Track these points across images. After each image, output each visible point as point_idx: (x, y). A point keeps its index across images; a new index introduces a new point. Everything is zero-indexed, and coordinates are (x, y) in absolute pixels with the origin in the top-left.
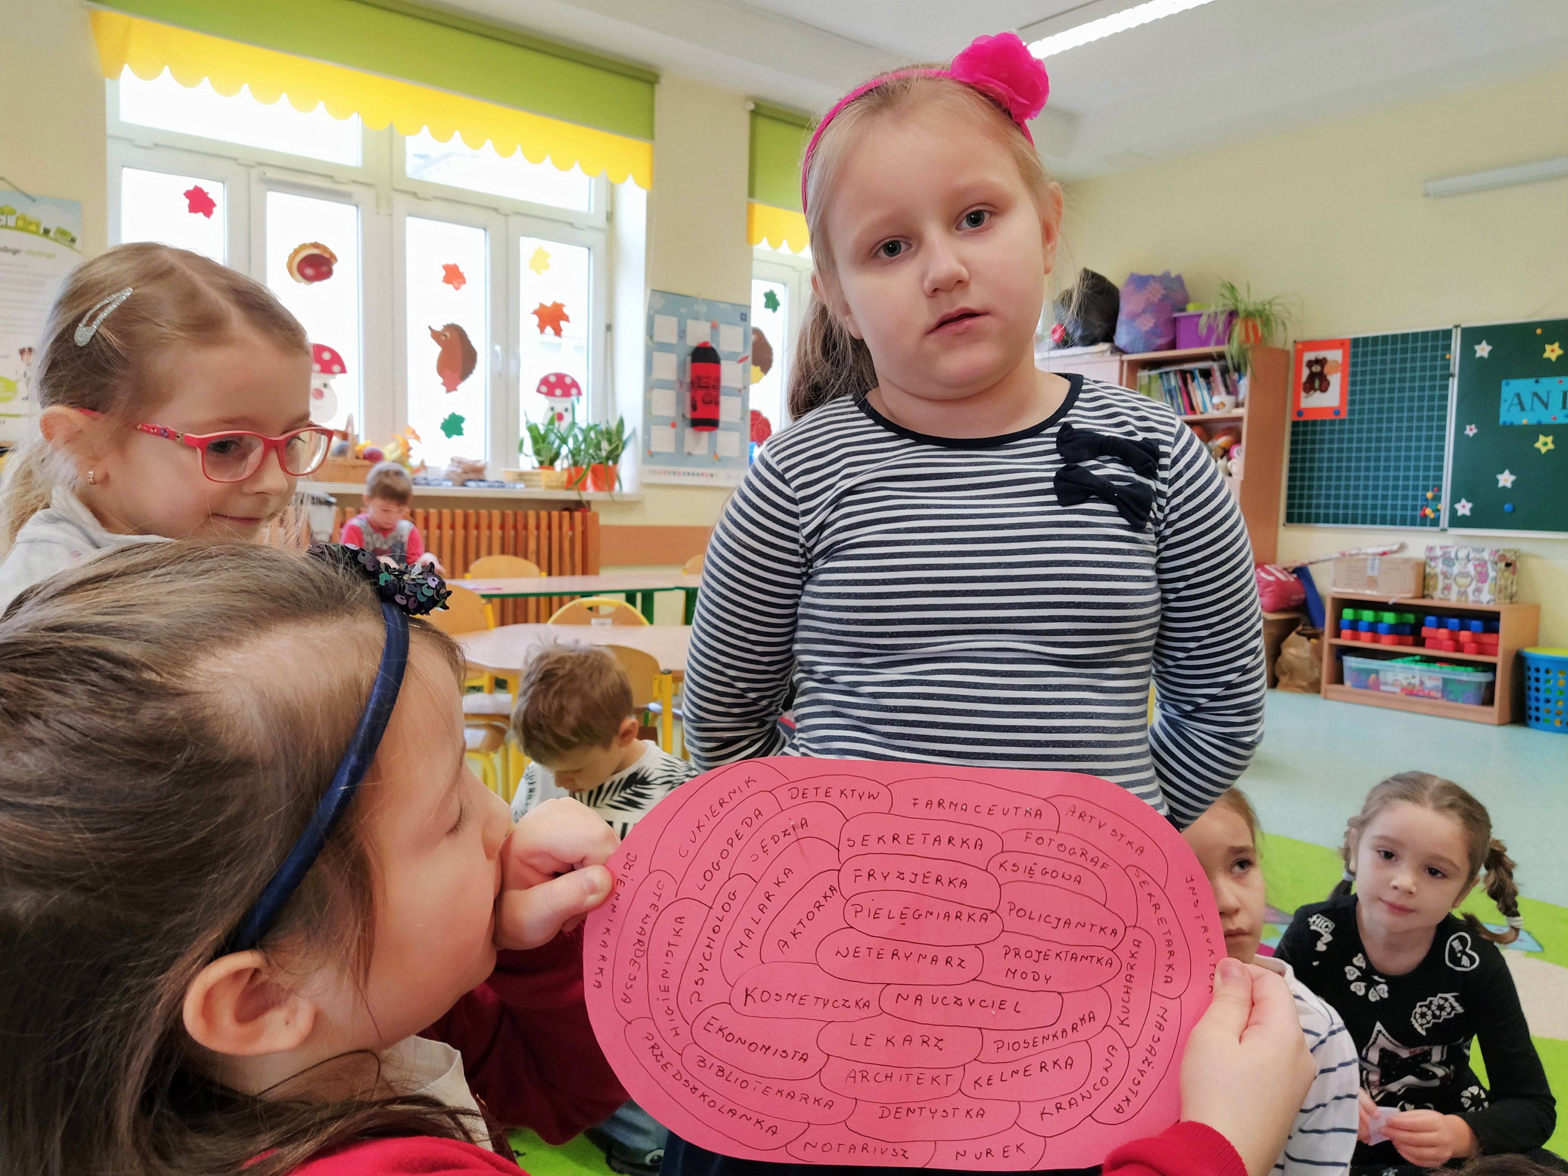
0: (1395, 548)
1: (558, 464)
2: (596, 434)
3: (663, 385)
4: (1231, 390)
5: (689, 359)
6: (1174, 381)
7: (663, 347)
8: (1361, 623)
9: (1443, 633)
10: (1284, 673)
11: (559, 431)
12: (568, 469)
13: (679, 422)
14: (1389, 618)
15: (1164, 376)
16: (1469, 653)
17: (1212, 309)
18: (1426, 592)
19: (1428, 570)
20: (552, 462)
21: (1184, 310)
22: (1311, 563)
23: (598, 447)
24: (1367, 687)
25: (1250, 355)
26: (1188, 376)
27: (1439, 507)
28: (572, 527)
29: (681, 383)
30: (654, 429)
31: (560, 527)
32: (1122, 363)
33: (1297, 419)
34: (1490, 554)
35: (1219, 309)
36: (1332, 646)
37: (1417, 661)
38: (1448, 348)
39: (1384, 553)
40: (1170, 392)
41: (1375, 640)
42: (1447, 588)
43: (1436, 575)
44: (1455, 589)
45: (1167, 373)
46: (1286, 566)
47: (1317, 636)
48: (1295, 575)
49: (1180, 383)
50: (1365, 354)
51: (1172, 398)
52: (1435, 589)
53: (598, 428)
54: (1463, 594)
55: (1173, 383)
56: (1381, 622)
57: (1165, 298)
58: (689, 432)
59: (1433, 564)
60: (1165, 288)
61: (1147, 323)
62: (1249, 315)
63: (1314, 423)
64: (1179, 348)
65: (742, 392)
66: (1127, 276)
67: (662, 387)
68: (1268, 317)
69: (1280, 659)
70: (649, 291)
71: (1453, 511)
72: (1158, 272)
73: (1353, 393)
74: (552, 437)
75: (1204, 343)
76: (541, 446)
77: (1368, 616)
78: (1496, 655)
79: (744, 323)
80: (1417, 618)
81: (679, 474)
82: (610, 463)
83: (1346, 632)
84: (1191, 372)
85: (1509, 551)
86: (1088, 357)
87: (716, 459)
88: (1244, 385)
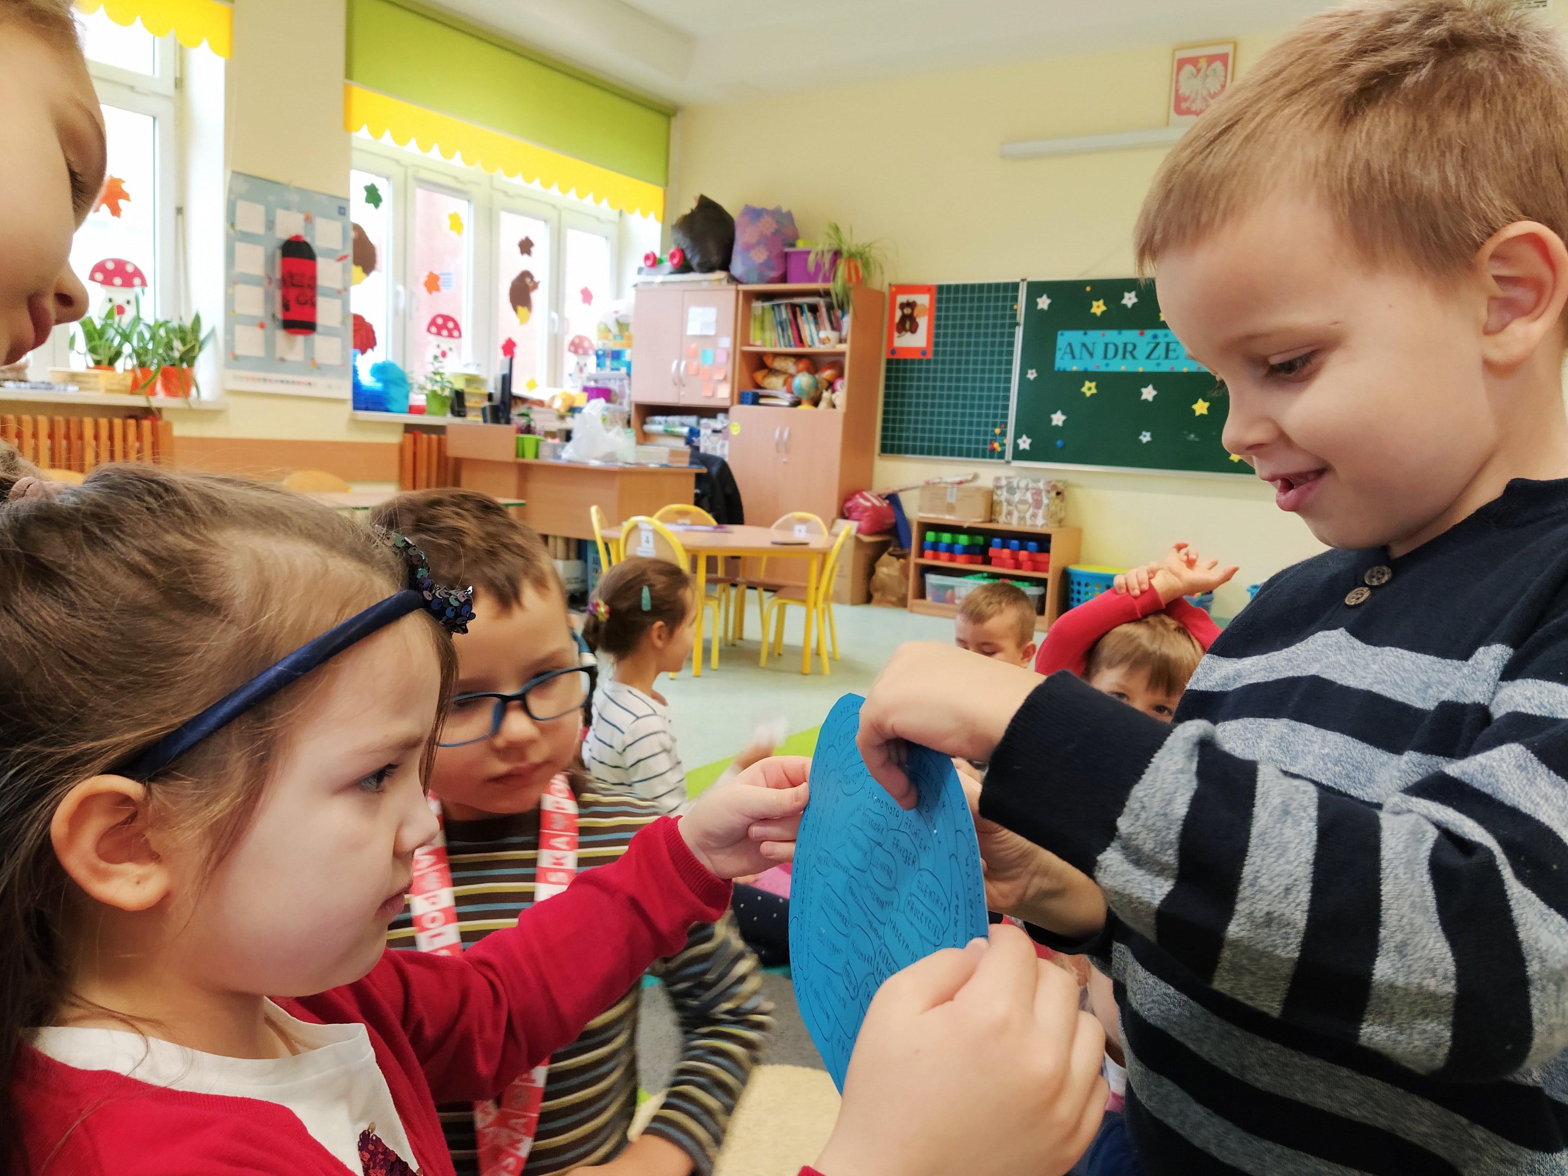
0: (969, 478)
1: (119, 365)
2: (167, 332)
3: (248, 280)
4: (836, 326)
5: (279, 253)
6: (785, 314)
7: (247, 237)
8: (941, 544)
9: (1006, 552)
10: (877, 590)
11: (119, 326)
12: (133, 370)
13: (269, 323)
14: (963, 540)
15: (776, 308)
16: (1026, 570)
17: (820, 248)
18: (993, 517)
19: (995, 497)
20: (112, 362)
21: (793, 245)
22: (901, 491)
23: (169, 347)
24: (944, 601)
25: (852, 295)
26: (798, 309)
27: (1005, 441)
28: (139, 437)
29: (270, 280)
30: (238, 329)
31: (125, 438)
32: (738, 292)
33: (891, 357)
34: (1045, 484)
35: (826, 248)
36: (917, 565)
37: (984, 578)
38: (1015, 299)
39: (961, 483)
40: (781, 324)
41: (952, 560)
42: (1009, 514)
43: (1001, 502)
44: (1016, 514)
45: (779, 305)
46: (880, 492)
47: (904, 556)
48: (887, 502)
49: (791, 316)
50: (948, 300)
51: (783, 330)
52: (1000, 514)
53: (170, 325)
54: (1022, 519)
55: (784, 316)
56: (957, 543)
57: (776, 233)
58: (281, 335)
59: (999, 492)
60: (778, 222)
61: (760, 256)
62: (851, 256)
63: (905, 361)
64: (791, 282)
65: (342, 293)
66: (742, 207)
67: (246, 282)
68: (867, 259)
69: (874, 578)
70: (229, 173)
71: (1016, 446)
72: (770, 207)
73: (937, 335)
74: (111, 333)
75: (812, 279)
76: (97, 342)
77: (946, 538)
78: (1046, 571)
79: (341, 217)
80: (985, 540)
81: (270, 381)
82: (185, 366)
83: (929, 553)
84: (800, 306)
85: (1059, 481)
86: (705, 285)
87: (313, 366)
88: (847, 322)
